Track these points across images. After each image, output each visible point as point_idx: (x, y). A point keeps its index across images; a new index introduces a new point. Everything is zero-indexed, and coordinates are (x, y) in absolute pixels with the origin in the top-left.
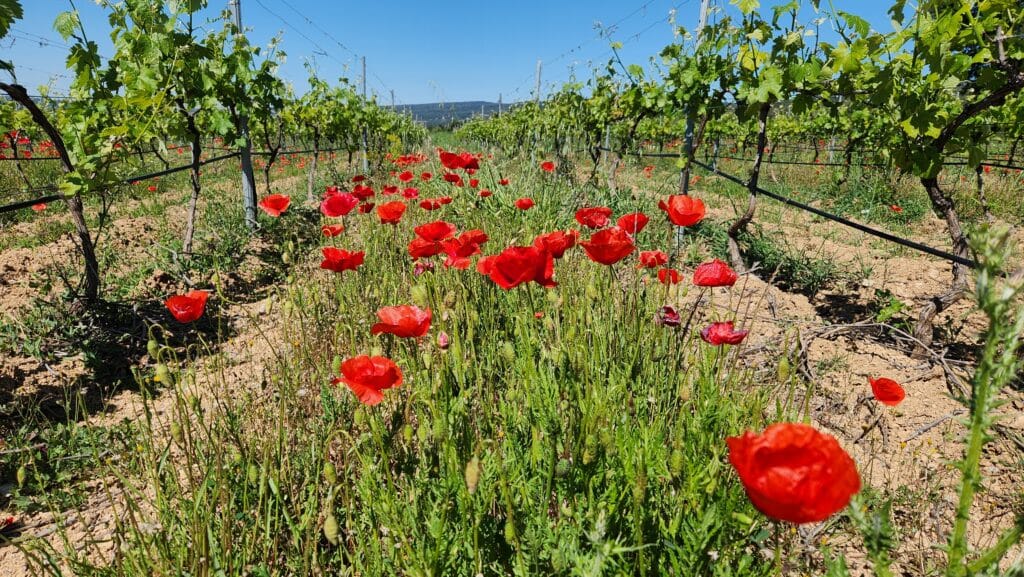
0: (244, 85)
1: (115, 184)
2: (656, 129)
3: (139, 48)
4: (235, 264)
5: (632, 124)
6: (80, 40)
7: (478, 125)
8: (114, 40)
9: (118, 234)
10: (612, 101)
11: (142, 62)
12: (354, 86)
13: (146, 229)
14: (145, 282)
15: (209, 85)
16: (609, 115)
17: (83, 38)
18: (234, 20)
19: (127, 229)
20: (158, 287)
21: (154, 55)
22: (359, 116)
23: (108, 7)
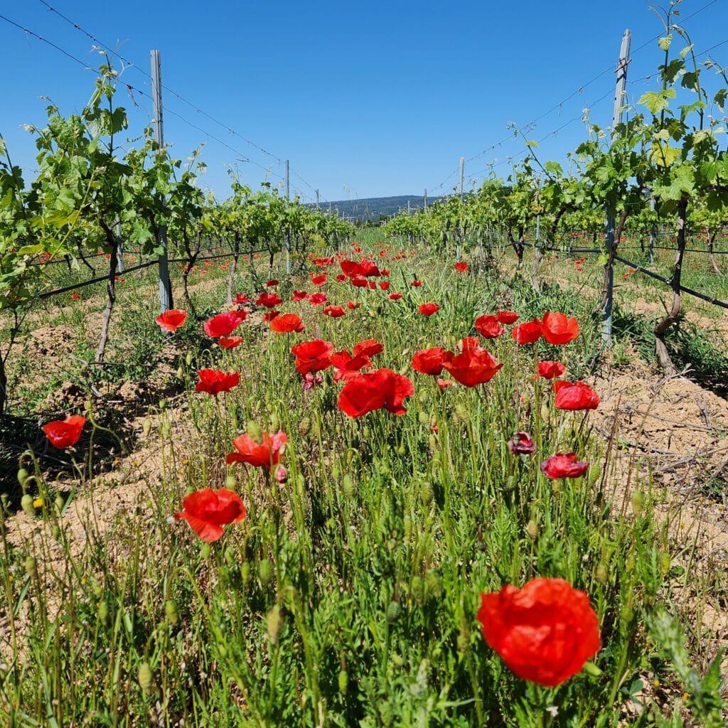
0: (163, 197)
1: (27, 301)
2: (588, 220)
3: (61, 170)
4: (147, 372)
5: (553, 219)
6: (5, 166)
7: (404, 220)
8: (40, 162)
9: (37, 344)
10: (531, 196)
11: (62, 183)
12: (276, 190)
13: (65, 338)
14: (53, 395)
15: (128, 198)
16: (530, 211)
17: (8, 164)
18: (155, 137)
19: (47, 338)
20: (66, 399)
21: (74, 176)
22: (281, 217)
23: (35, 132)
